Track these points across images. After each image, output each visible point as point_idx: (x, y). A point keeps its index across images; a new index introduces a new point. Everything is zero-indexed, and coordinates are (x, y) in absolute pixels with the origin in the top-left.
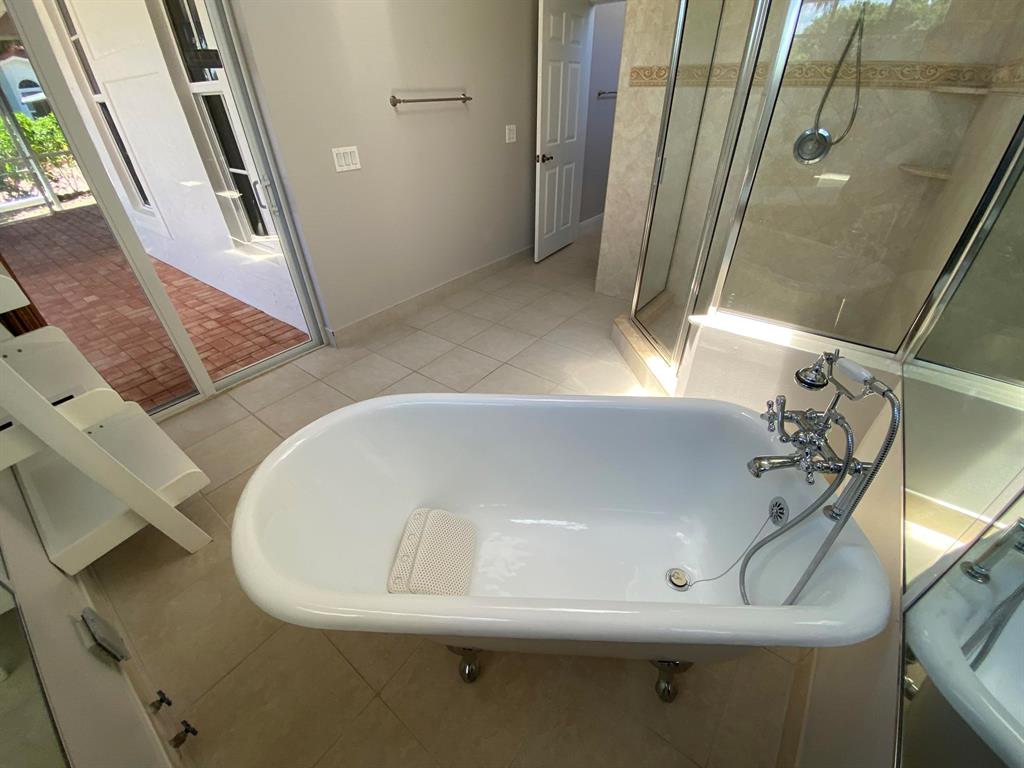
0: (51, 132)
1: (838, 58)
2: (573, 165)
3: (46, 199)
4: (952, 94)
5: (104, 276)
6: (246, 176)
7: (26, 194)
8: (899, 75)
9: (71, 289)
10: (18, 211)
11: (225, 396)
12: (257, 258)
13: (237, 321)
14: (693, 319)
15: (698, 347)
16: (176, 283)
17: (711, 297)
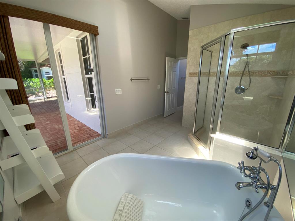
0: (50, 83)
1: (243, 70)
2: (175, 94)
3: (44, 98)
4: (277, 77)
5: (52, 117)
6: (94, 95)
7: (40, 96)
8: (261, 73)
9: (43, 119)
10: (36, 100)
11: (75, 151)
12: (92, 114)
13: (83, 130)
14: (212, 135)
15: (214, 144)
16: (70, 119)
17: (217, 129)
